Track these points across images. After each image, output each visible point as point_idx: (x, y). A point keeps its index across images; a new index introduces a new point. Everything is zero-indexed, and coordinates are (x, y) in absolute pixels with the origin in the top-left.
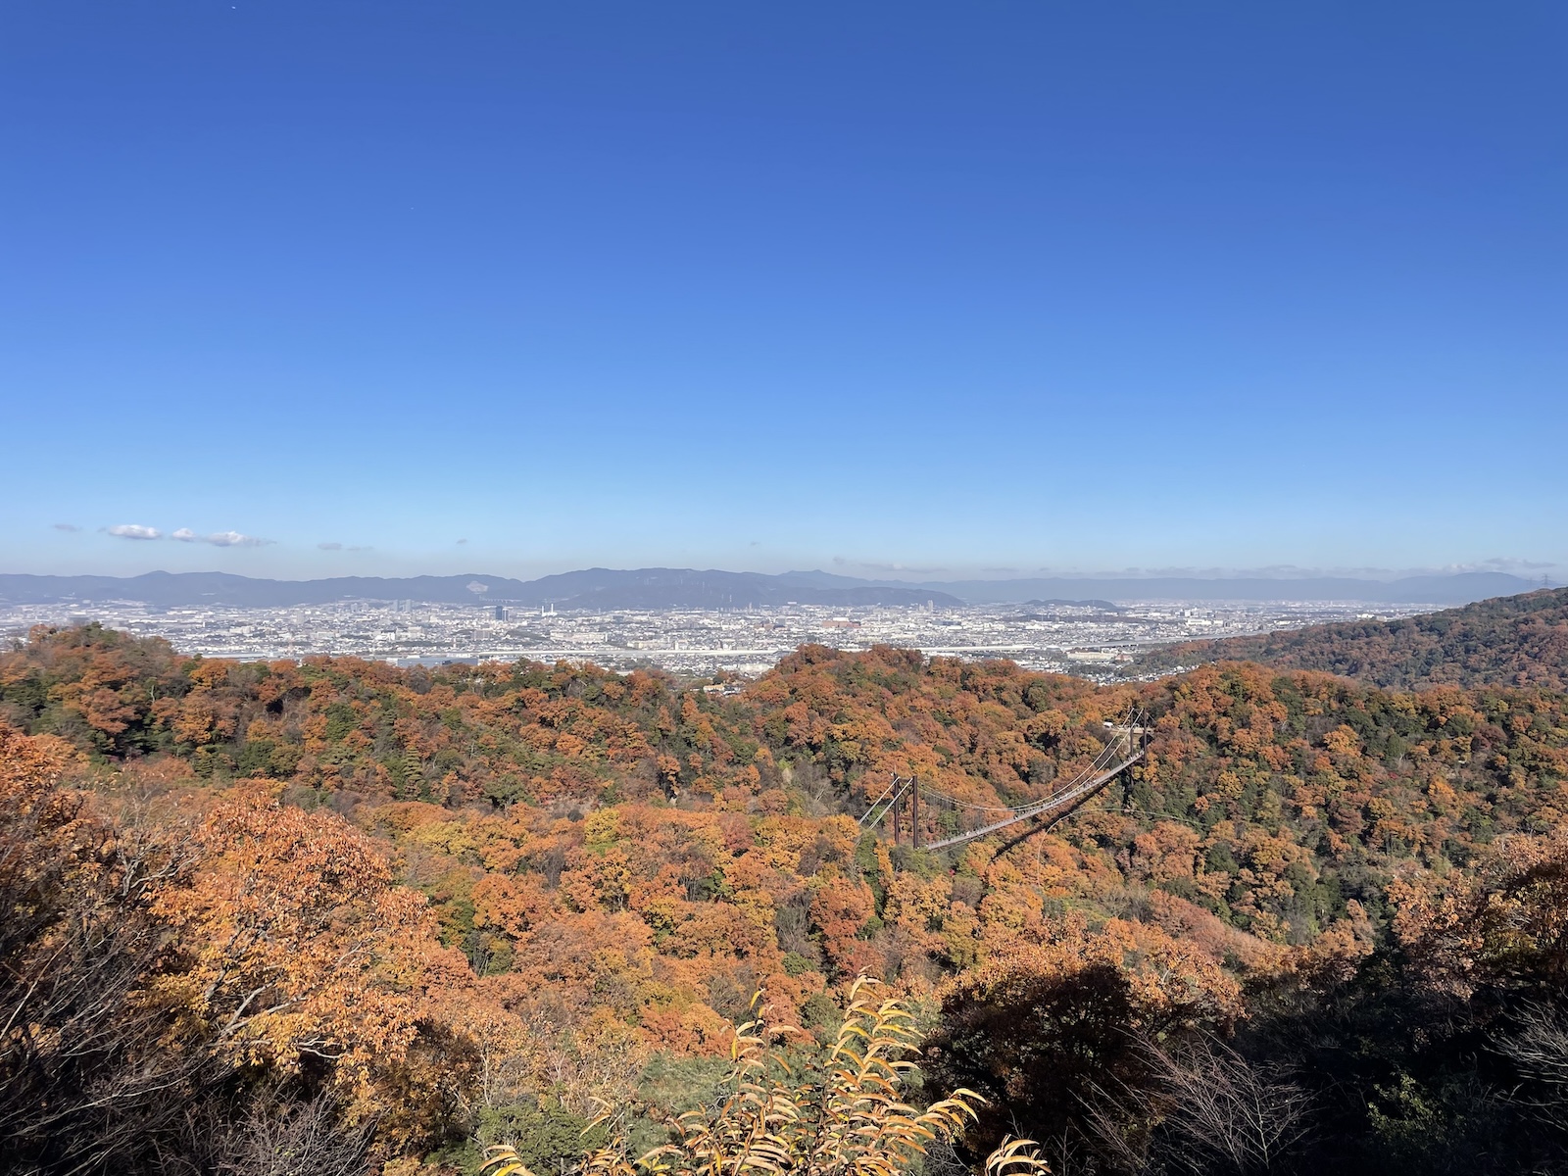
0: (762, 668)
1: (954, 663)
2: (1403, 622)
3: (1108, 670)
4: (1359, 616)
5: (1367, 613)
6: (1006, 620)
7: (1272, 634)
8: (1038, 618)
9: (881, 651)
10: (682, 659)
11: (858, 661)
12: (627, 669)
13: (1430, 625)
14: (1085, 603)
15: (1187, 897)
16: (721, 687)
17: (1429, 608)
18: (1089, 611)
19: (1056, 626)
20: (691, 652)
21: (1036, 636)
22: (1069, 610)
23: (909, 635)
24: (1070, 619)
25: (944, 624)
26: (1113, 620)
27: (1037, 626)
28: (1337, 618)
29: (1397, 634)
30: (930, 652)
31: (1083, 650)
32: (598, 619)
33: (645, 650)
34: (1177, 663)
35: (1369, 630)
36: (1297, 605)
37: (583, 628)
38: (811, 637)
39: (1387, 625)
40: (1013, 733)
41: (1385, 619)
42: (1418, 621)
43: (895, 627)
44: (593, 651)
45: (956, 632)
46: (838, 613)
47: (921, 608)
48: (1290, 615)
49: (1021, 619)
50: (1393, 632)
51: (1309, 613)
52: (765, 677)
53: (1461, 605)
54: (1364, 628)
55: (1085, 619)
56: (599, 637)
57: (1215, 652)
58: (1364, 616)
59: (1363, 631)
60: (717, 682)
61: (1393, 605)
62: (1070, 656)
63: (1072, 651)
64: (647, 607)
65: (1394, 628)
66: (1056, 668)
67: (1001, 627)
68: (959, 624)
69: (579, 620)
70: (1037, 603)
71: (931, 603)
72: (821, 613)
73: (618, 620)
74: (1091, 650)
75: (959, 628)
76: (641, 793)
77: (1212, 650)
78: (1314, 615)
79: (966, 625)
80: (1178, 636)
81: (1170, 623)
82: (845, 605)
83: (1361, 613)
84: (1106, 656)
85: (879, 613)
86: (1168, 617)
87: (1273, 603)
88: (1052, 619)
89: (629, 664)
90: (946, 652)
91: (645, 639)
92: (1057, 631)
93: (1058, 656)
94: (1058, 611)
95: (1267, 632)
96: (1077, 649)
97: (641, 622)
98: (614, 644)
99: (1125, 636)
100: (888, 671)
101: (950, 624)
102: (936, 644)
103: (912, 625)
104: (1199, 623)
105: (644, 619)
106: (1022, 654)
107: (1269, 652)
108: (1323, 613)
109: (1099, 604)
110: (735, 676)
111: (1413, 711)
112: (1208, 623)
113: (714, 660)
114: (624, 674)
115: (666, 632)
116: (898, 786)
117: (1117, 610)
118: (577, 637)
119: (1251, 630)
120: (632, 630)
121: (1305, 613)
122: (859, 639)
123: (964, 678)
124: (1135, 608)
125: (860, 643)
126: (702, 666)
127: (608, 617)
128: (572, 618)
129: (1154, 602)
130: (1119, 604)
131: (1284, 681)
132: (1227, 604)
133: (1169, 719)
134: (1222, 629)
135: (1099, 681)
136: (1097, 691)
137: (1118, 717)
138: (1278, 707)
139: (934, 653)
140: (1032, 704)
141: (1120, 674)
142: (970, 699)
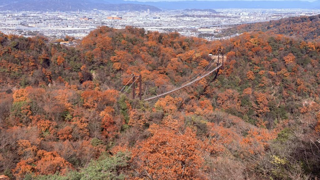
0: (84, 35)
1: (156, 33)
2: (315, 16)
3: (212, 35)
4: (300, 14)
6: (177, 17)
7: (270, 21)
8: (188, 16)
9: (131, 30)
10: (52, 31)
11: (120, 34)
14: (205, 10)
15: (234, 114)
16: (67, 42)
18: (206, 13)
19: (194, 19)
20: (55, 28)
21: (187, 23)
22: (199, 13)
23: (141, 22)
24: (200, 16)
25: (154, 18)
26: (215, 17)
27: (188, 19)
28: (294, 15)
29: (312, 21)
30: (147, 29)
31: (204, 28)
32: (16, 15)
33: (34, 27)
34: (236, 32)
35: (303, 19)
36: (280, 10)
37: (9, 18)
38: (103, 23)
39: (309, 17)
40: (177, 59)
41: (309, 15)
43: (135, 19)
44: (14, 28)
45: (158, 21)
46: (113, 14)
47: (145, 12)
48: (277, 14)
49: (182, 16)
50: (311, 20)
51: (283, 13)
52: (84, 38)
54: (302, 19)
55: (205, 16)
56: (15, 22)
57: (250, 28)
58: (302, 14)
59: (301, 20)
60: (67, 40)
61: (312, 10)
62: (199, 30)
63: (200, 28)
64: (37, 10)
65: (312, 18)
66: (195, 35)
67: (174, 19)
68: (159, 18)
69: (8, 15)
70: (188, 10)
71: (148, 10)
72: (106, 13)
73: (24, 15)
74: (207, 28)
75: (159, 20)
76: (36, 83)
77: (249, 26)
78: (285, 14)
79: (162, 18)
80: (237, 22)
81: (235, 17)
82: (116, 10)
83: (301, 13)
84: (212, 30)
85: (129, 14)
86: (235, 15)
87: (271, 10)
88: (193, 16)
89: (30, 33)
90: (153, 29)
91: (36, 23)
92: (195, 21)
93: (195, 30)
94: (196, 13)
95: (268, 20)
96: (202, 28)
97: (34, 16)
98: (23, 25)
99: (219, 22)
100: (132, 36)
101: (156, 18)
102: (151, 26)
103: (141, 19)
104: (245, 17)
105: (35, 15)
106: (182, 30)
107: (268, 28)
108: (288, 13)
109: (210, 10)
110: (73, 38)
111: (314, 48)
112: (248, 17)
113: (64, 31)
114: (27, 37)
115: (45, 20)
116: (134, 78)
117: (217, 13)
118: (7, 22)
119: (263, 19)
120: (30, 20)
121: (282, 13)
123: (160, 38)
124: (223, 11)
125: (122, 25)
126: (60, 34)
127: (20, 14)
128: (5, 14)
129: (230, 10)
130: (217, 10)
131: (272, 38)
132: (256, 10)
133: (232, 53)
134: (253, 19)
135: (208, 39)
136: (207, 43)
137: (214, 52)
138: (269, 48)
139: (149, 29)
140: (184, 48)
141: (216, 37)
142: (162, 46)
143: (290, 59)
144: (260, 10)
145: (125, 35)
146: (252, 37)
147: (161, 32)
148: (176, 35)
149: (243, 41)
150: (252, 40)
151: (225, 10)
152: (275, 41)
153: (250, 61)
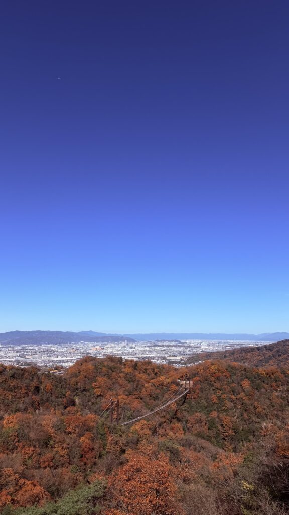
0: (71, 364)
1: (132, 361)
2: (261, 347)
3: (179, 362)
4: (249, 345)
5: (251, 344)
6: (149, 346)
7: (226, 351)
8: (158, 346)
9: (111, 358)
10: (44, 362)
11: (101, 362)
12: (25, 365)
13: (269, 348)
14: (172, 341)
15: (203, 438)
16: (56, 371)
17: (268, 343)
18: (173, 343)
19: (164, 348)
20: (47, 359)
21: (158, 352)
22: (167, 343)
23: (119, 352)
24: (168, 346)
25: (130, 348)
26: (180, 346)
27: (158, 348)
28: (244, 346)
30: (125, 357)
31: (172, 356)
32: (16, 348)
33: (30, 359)
34: (199, 360)
35: (252, 349)
36: (232, 341)
37: (10, 351)
38: (88, 353)
39: (257, 348)
40: (150, 384)
41: (257, 346)
42: (265, 346)
43: (115, 349)
44: (13, 359)
45: (134, 351)
46: (97, 345)
47: (123, 343)
48: (230, 345)
49: (154, 346)
50: (259, 350)
52: (71, 367)
53: (276, 342)
55: (172, 346)
56: (15, 354)
57: (210, 356)
58: (251, 345)
60: (56, 369)
62: (168, 358)
64: (34, 344)
65: (259, 349)
66: (164, 362)
67: (147, 348)
68: (135, 348)
69: (10, 349)
70: (158, 341)
71: (126, 341)
72: (91, 344)
73: (23, 349)
74: (174, 356)
76: (26, 410)
77: (209, 355)
78: (237, 345)
79: (137, 348)
80: (199, 351)
81: (197, 347)
82: (99, 342)
84: (178, 358)
85: (110, 345)
86: (196, 345)
87: (226, 341)
88: (163, 346)
89: (26, 364)
90: (130, 357)
91: (32, 355)
92: (164, 350)
93: (164, 358)
94: (165, 343)
95: (224, 350)
96: (170, 356)
97: (31, 349)
98: (21, 357)
99: (184, 351)
100: (112, 364)
101: (132, 348)
102: (128, 355)
103: (120, 349)
104: (205, 346)
105: (32, 348)
106: (153, 358)
107: (225, 356)
108: (240, 344)
109: (176, 341)
110: (62, 367)
111: (265, 374)
112: (207, 347)
113: (55, 361)
114: (23, 367)
115: (39, 352)
116: (112, 403)
117: (182, 343)
118: (7, 355)
119: (220, 349)
120: (27, 352)
121: (234, 344)
122: (103, 353)
123: (135, 365)
124: (187, 342)
125: (104, 355)
126: (51, 364)
127: (20, 348)
128: (7, 348)
129: (192, 341)
130: (182, 341)
131: (229, 365)
132: (213, 341)
133: (196, 378)
134: (212, 349)
135: (176, 366)
136: (176, 369)
137: (182, 378)
138: (228, 374)
139: (127, 357)
140: (156, 374)
141: (182, 364)
142: (137, 373)
143: (246, 384)
144: (216, 341)
145: (106, 363)
146: (212, 364)
147: (136, 359)
148: (149, 363)
149: (206, 368)
150: (212, 367)
151: (188, 341)
152: (232, 368)
153: (213, 386)
